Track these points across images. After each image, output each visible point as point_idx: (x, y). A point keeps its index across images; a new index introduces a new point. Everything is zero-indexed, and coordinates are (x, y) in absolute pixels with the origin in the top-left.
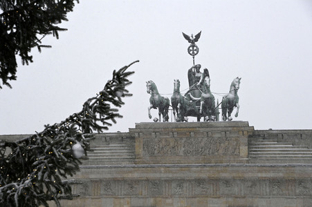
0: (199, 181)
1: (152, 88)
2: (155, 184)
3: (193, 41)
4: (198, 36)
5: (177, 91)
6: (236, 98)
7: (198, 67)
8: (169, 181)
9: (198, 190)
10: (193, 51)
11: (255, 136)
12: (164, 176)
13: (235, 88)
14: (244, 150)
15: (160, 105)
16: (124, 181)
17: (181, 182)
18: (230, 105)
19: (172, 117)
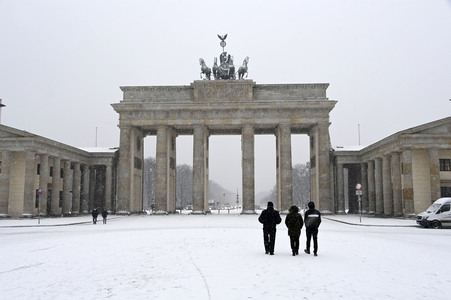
0: (228, 111)
1: (202, 62)
2: (205, 112)
3: (223, 39)
4: (226, 37)
5: (216, 64)
6: (247, 68)
7: (225, 54)
8: (211, 111)
9: (227, 115)
10: (223, 44)
11: (256, 88)
12: (210, 108)
13: (246, 62)
14: (251, 94)
15: (206, 71)
16: (188, 110)
17: (218, 111)
18: (243, 71)
19: (212, 78)
